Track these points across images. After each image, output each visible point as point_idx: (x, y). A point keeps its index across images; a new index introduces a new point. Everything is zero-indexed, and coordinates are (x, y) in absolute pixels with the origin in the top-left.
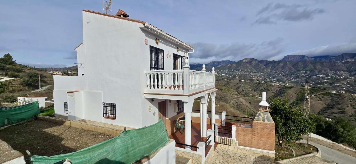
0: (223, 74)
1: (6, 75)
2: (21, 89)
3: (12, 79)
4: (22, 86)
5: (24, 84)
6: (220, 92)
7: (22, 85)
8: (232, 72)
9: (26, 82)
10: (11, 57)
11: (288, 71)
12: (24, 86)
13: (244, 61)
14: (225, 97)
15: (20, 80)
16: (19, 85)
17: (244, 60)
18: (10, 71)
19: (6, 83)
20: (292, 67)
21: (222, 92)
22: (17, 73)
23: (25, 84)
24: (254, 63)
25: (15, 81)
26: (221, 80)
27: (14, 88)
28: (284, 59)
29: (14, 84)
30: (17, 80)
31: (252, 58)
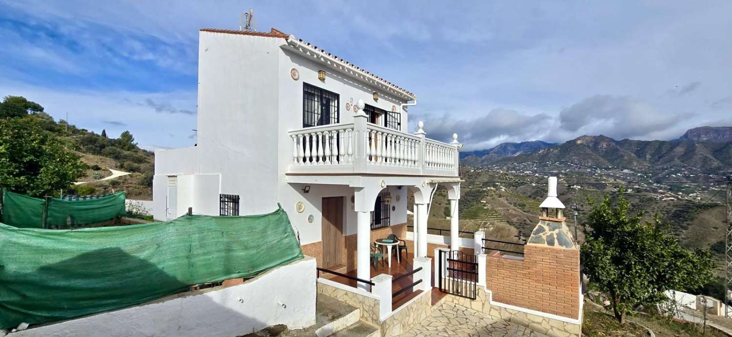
0: (528, 170)
1: (121, 167)
2: (141, 191)
3: (129, 175)
4: (142, 186)
5: (145, 183)
6: (519, 210)
7: (142, 184)
8: (547, 166)
9: (148, 179)
10: (131, 136)
11: (698, 166)
12: (144, 186)
13: (579, 142)
14: (531, 223)
15: (140, 175)
16: (139, 184)
17: (579, 139)
18: (127, 161)
19: (119, 181)
20: (711, 157)
21: (524, 211)
22: (138, 163)
23: (147, 184)
24: (605, 145)
25: (133, 178)
26: (522, 184)
27: (130, 189)
28: (686, 135)
29: (131, 183)
30: (137, 176)
31: (599, 135)
